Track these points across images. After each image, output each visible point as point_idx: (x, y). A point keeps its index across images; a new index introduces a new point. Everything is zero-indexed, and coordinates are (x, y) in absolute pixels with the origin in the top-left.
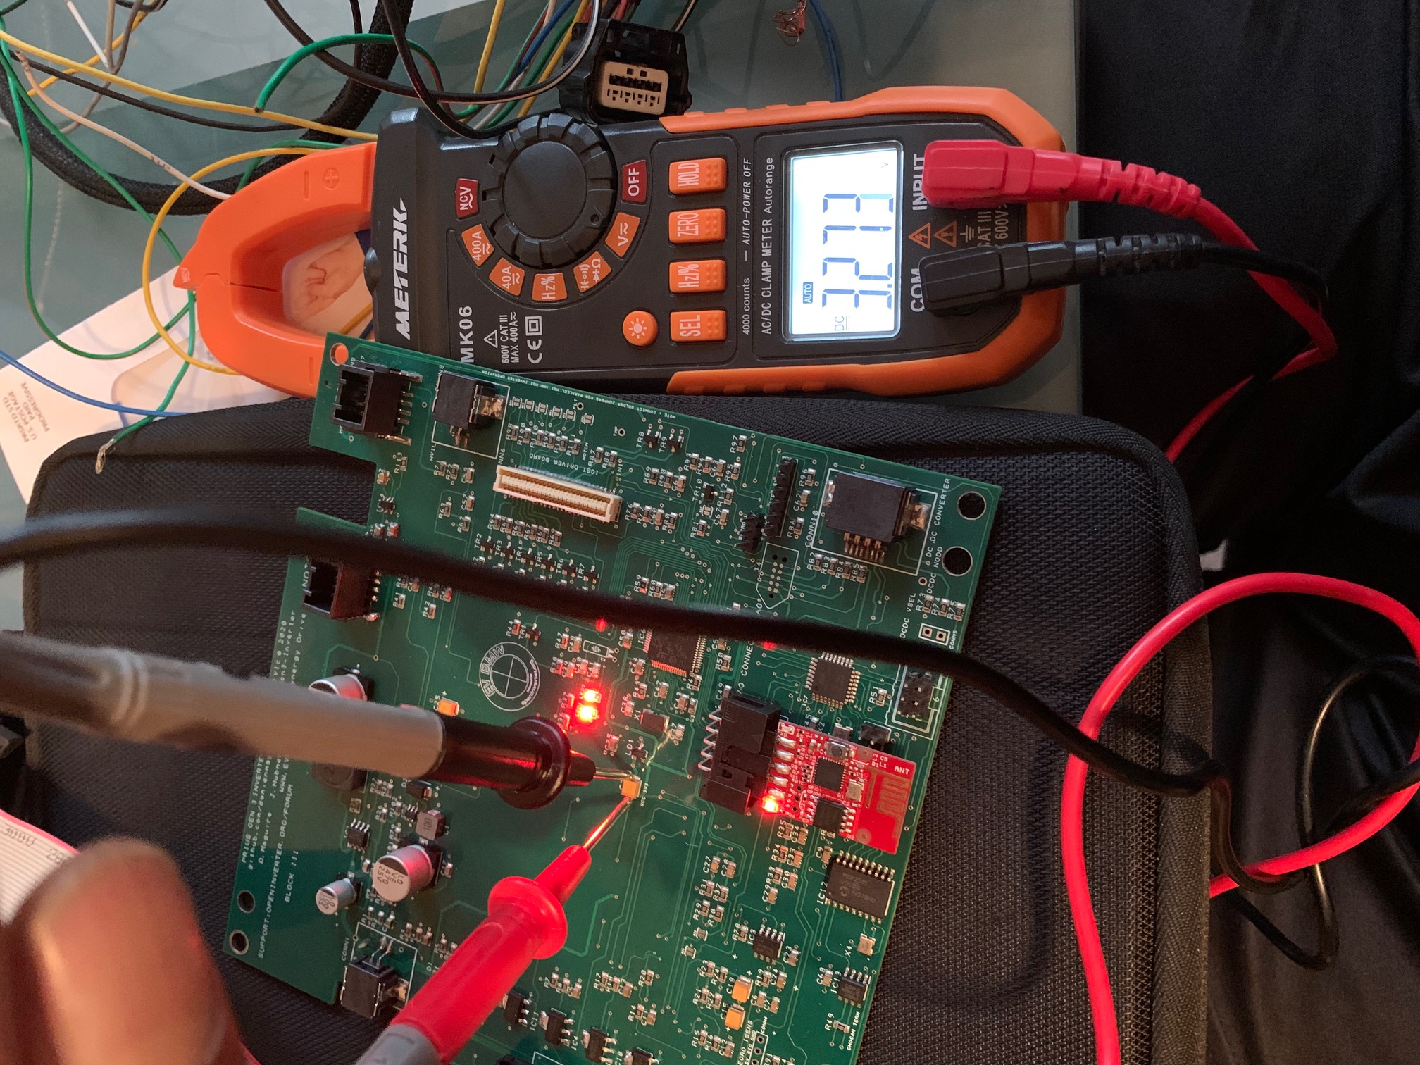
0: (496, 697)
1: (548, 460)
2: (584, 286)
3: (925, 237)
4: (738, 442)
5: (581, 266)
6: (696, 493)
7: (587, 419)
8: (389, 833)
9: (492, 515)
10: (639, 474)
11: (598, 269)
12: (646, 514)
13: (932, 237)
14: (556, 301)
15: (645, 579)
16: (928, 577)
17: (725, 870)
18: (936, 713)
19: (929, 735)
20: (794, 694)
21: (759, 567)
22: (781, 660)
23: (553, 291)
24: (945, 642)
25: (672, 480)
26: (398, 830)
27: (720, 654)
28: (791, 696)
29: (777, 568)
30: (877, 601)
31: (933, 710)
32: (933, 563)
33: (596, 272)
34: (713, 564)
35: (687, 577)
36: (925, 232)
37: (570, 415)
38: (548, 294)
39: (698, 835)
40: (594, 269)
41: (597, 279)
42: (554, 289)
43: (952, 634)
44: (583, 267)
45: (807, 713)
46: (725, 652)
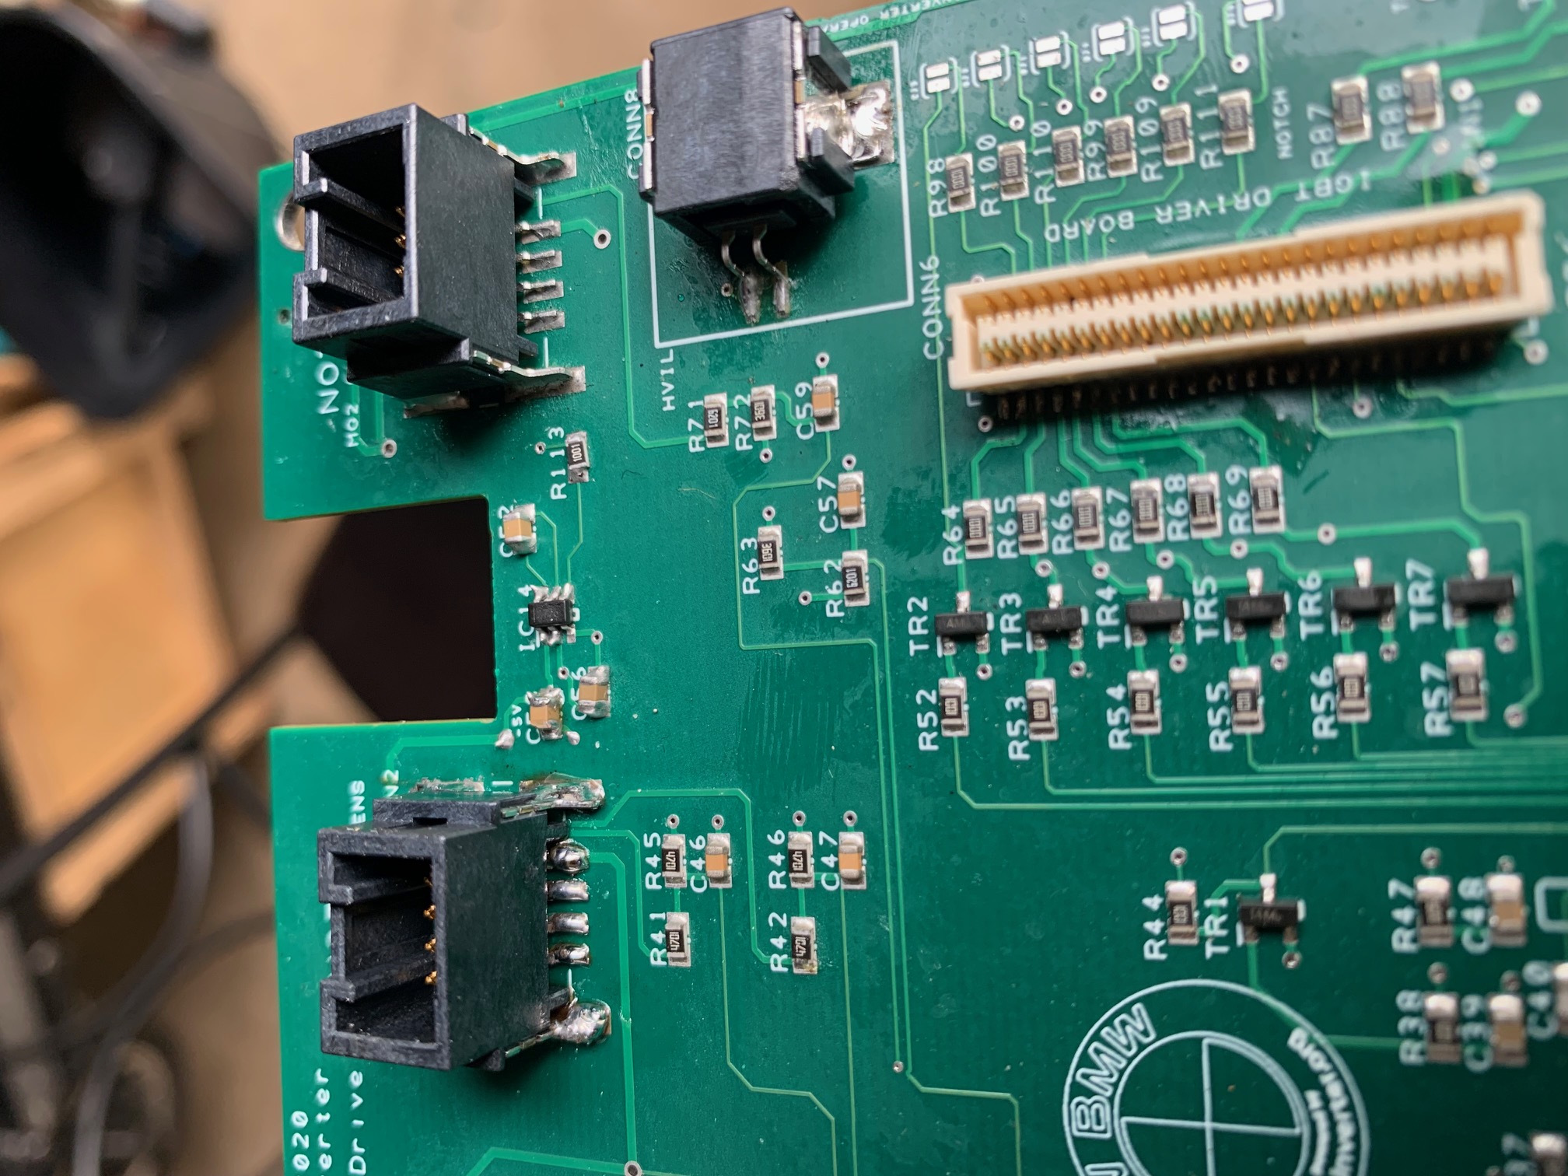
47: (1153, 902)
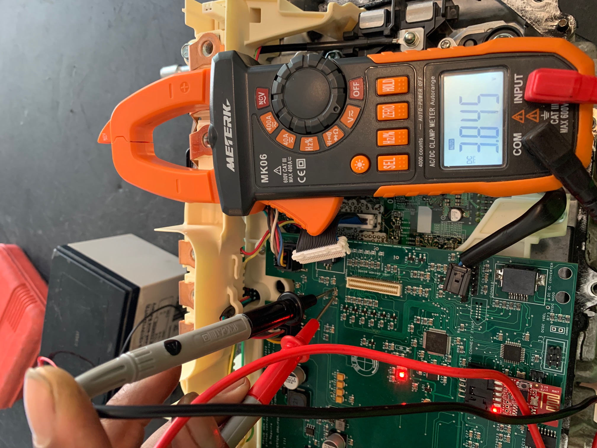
0: (360, 371)
1: (366, 272)
2: (329, 143)
3: (521, 117)
4: (451, 256)
5: (327, 133)
6: (435, 280)
7: (381, 254)
8: (323, 429)
9: (346, 296)
10: (408, 274)
11: (337, 134)
12: (414, 290)
13: (525, 117)
14: (313, 151)
15: (419, 317)
16: (550, 306)
17: (476, 436)
18: (564, 363)
19: (563, 373)
20: (495, 360)
21: (470, 308)
22: (487, 347)
23: (311, 146)
24: (563, 332)
25: (423, 275)
26: (327, 427)
27: (458, 346)
28: (494, 361)
29: (479, 308)
30: (527, 317)
31: (563, 362)
32: (551, 299)
33: (336, 136)
34: (449, 309)
35: (438, 315)
36: (521, 115)
37: (373, 253)
38: (309, 148)
39: (461, 422)
40: (334, 135)
41: (336, 139)
42: (312, 145)
43: (566, 329)
44: (328, 134)
45: (503, 367)
46: (460, 345)
47: (362, 340)
